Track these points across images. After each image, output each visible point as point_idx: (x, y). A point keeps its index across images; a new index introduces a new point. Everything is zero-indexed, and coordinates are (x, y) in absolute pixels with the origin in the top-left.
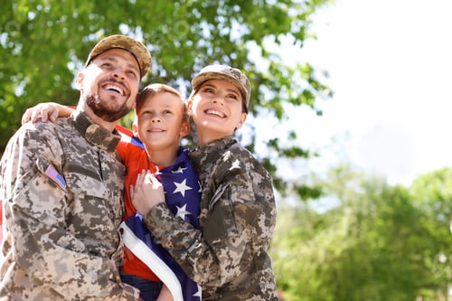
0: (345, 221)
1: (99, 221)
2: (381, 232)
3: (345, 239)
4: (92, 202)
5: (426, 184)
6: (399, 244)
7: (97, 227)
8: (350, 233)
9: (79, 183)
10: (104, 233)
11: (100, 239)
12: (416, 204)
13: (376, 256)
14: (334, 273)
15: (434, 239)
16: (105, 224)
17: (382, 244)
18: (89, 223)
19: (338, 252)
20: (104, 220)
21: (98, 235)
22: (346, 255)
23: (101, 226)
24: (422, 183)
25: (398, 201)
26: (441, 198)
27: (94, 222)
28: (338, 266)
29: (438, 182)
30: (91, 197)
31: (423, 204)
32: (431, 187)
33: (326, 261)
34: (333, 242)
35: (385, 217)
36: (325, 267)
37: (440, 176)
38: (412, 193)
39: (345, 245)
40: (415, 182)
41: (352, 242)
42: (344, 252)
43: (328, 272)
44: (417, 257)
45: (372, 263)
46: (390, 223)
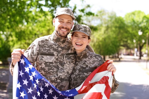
0: (103, 29)
1: (51, 69)
2: (114, 32)
3: (103, 35)
4: (48, 64)
5: (129, 16)
6: (120, 36)
7: (50, 71)
8: (105, 32)
9: (43, 59)
10: (53, 72)
11: (52, 74)
12: (126, 23)
13: (113, 40)
14: (99, 46)
15: (131, 34)
16: (53, 70)
17: (114, 36)
18: (47, 70)
19: (101, 39)
20: (52, 68)
21: (51, 73)
22: (103, 40)
23: (52, 71)
24: (128, 16)
25: (120, 22)
26: (134, 21)
27: (49, 69)
28: (100, 43)
29: (133, 15)
30: (48, 62)
31: (128, 23)
32: (131, 17)
33: (97, 42)
34: (99, 36)
35: (116, 27)
36: (97, 44)
37: (134, 14)
38: (124, 19)
39: (103, 37)
40: (126, 16)
41: (105, 36)
42: (103, 39)
43: (97, 45)
44: (125, 40)
45: (112, 42)
46: (117, 29)
